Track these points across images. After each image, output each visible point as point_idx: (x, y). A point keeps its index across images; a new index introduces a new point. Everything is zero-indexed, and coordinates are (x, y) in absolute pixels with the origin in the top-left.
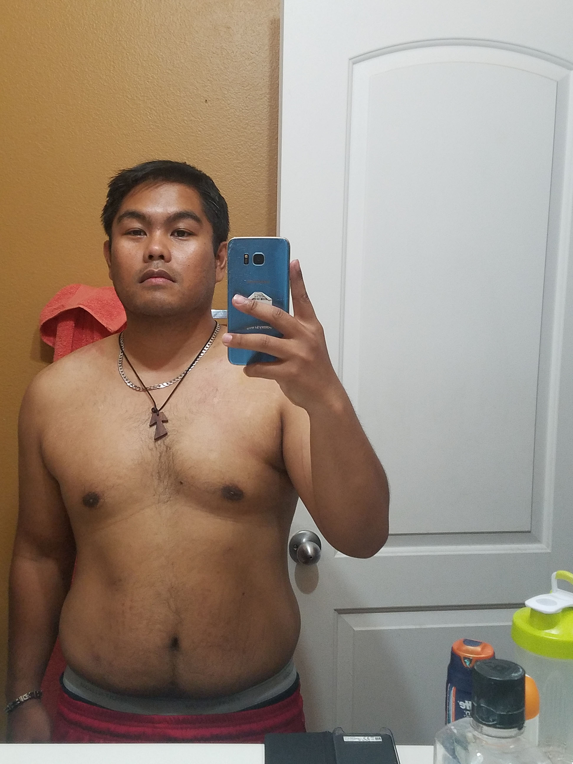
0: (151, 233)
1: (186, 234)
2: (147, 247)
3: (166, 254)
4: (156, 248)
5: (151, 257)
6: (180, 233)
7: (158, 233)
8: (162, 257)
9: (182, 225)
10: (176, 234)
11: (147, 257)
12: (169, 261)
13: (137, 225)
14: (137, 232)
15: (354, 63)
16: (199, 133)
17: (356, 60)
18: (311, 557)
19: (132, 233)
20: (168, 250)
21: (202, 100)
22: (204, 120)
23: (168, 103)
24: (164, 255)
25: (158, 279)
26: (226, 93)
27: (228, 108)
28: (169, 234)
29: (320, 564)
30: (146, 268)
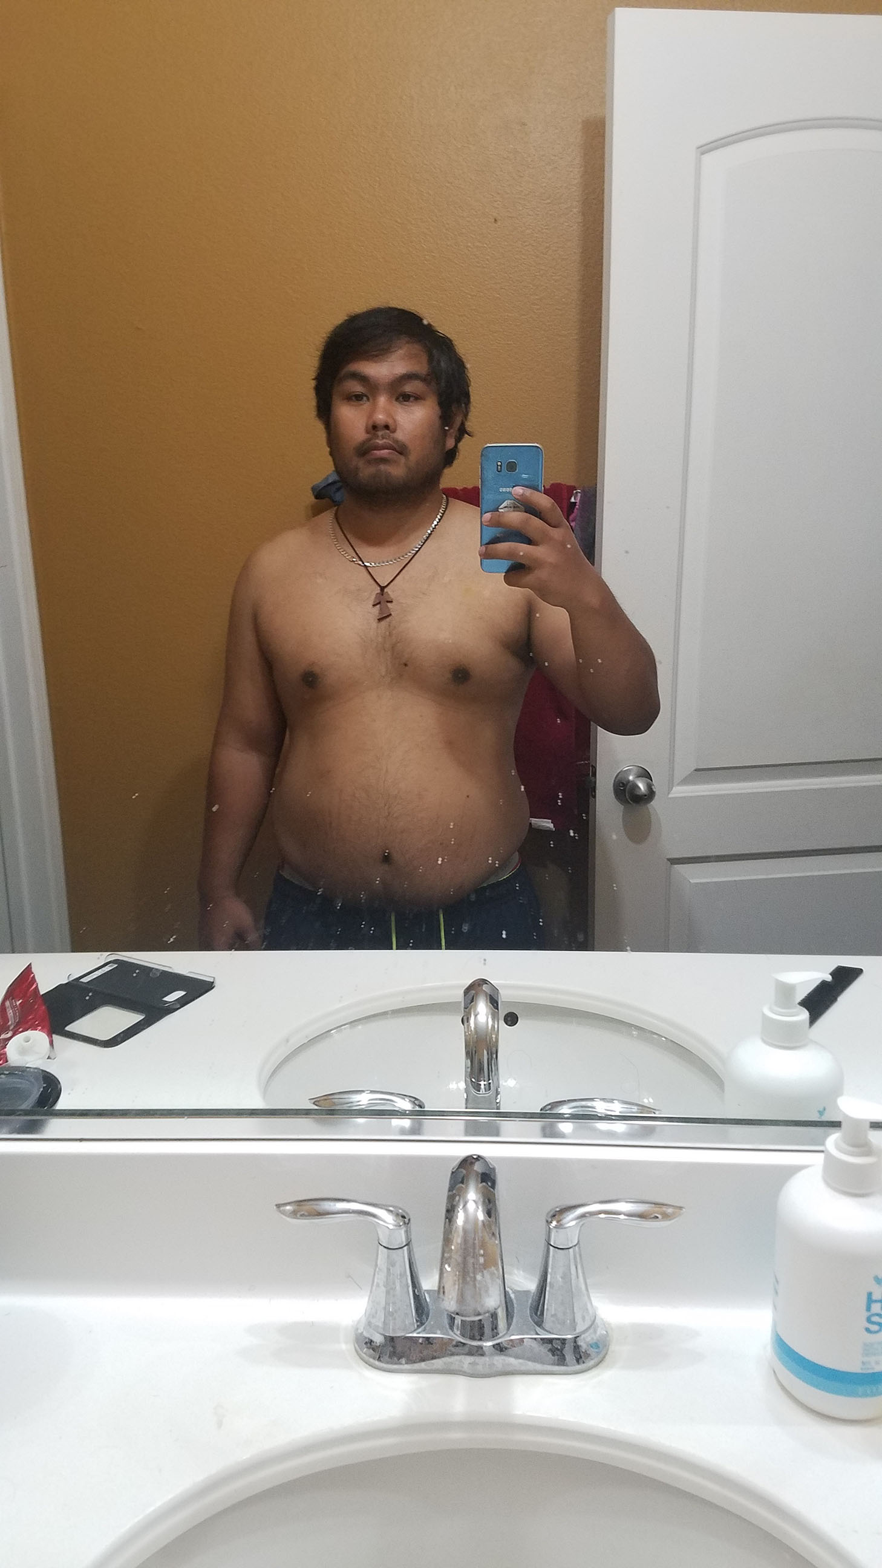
0: (375, 397)
1: (412, 399)
2: (370, 415)
3: (390, 422)
4: (380, 417)
5: (375, 427)
6: (405, 398)
7: (382, 400)
8: (387, 427)
9: (408, 388)
10: (401, 399)
11: (370, 426)
12: (394, 431)
13: (357, 388)
14: (358, 397)
15: (703, 153)
16: (487, 262)
17: (705, 149)
18: (646, 795)
19: (354, 398)
20: (393, 419)
21: (490, 220)
22: (493, 245)
23: (447, 226)
24: (389, 425)
25: (382, 452)
26: (521, 208)
27: (524, 228)
28: (394, 399)
29: (654, 803)
30: (369, 440)
